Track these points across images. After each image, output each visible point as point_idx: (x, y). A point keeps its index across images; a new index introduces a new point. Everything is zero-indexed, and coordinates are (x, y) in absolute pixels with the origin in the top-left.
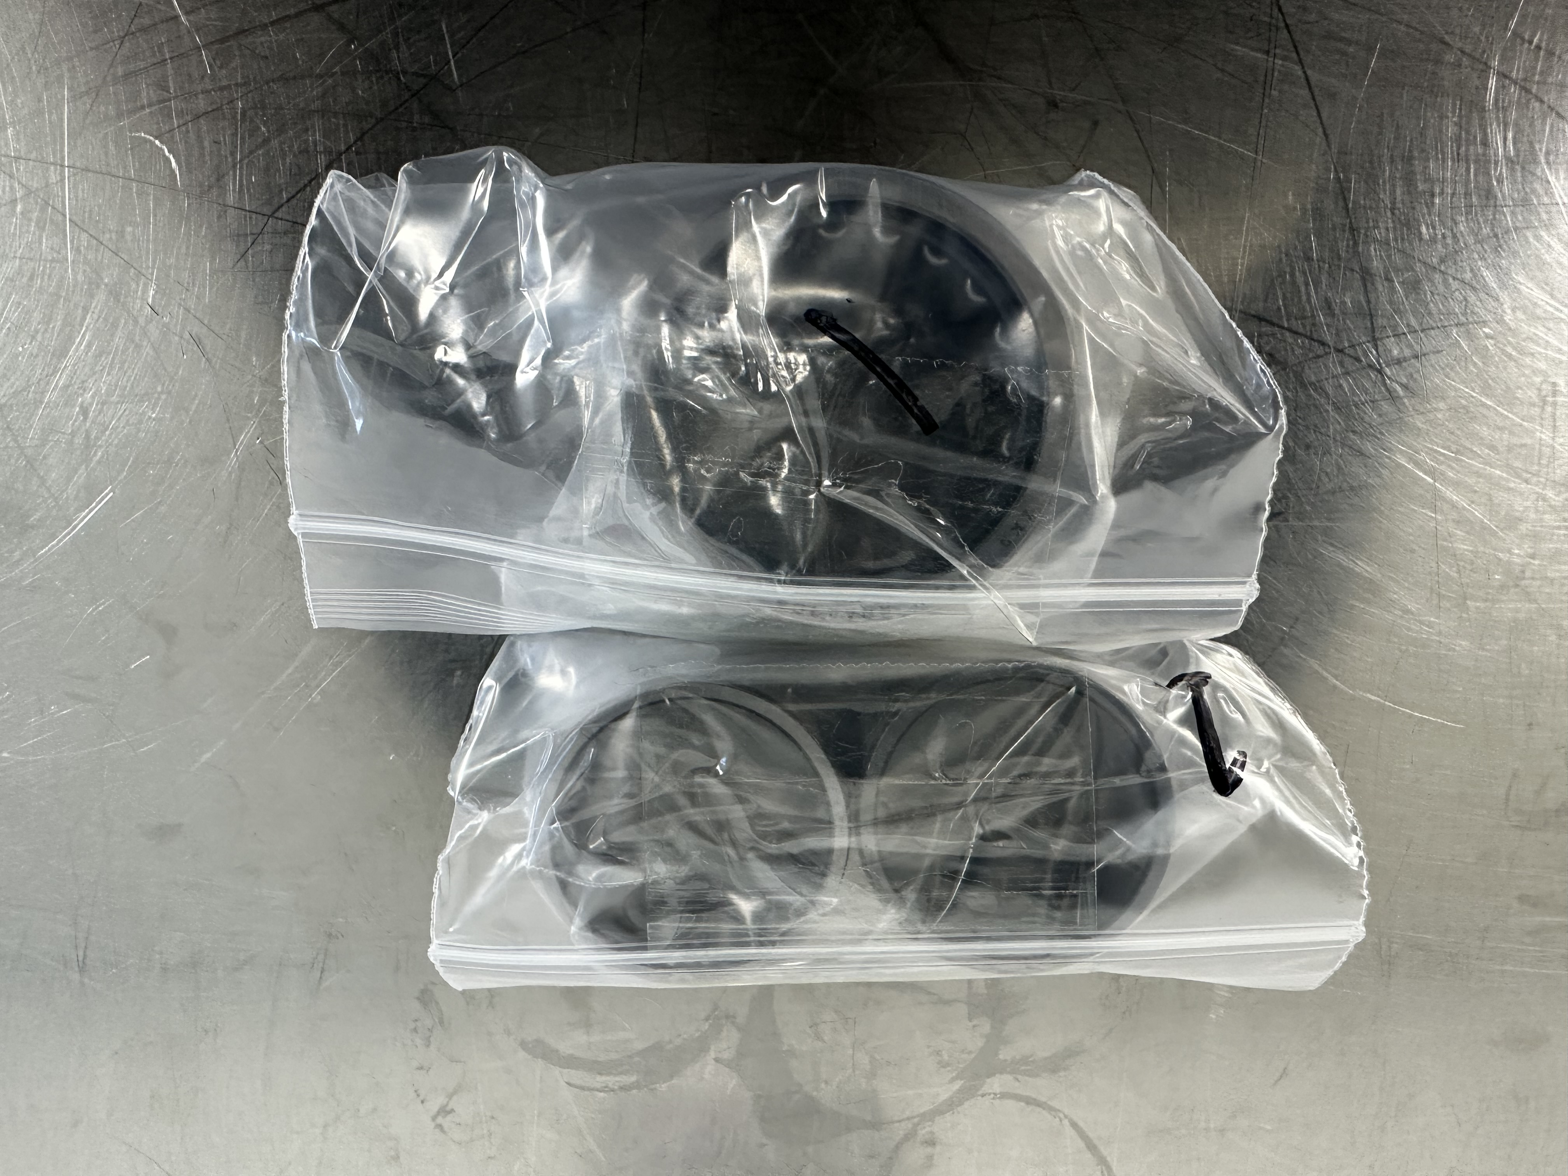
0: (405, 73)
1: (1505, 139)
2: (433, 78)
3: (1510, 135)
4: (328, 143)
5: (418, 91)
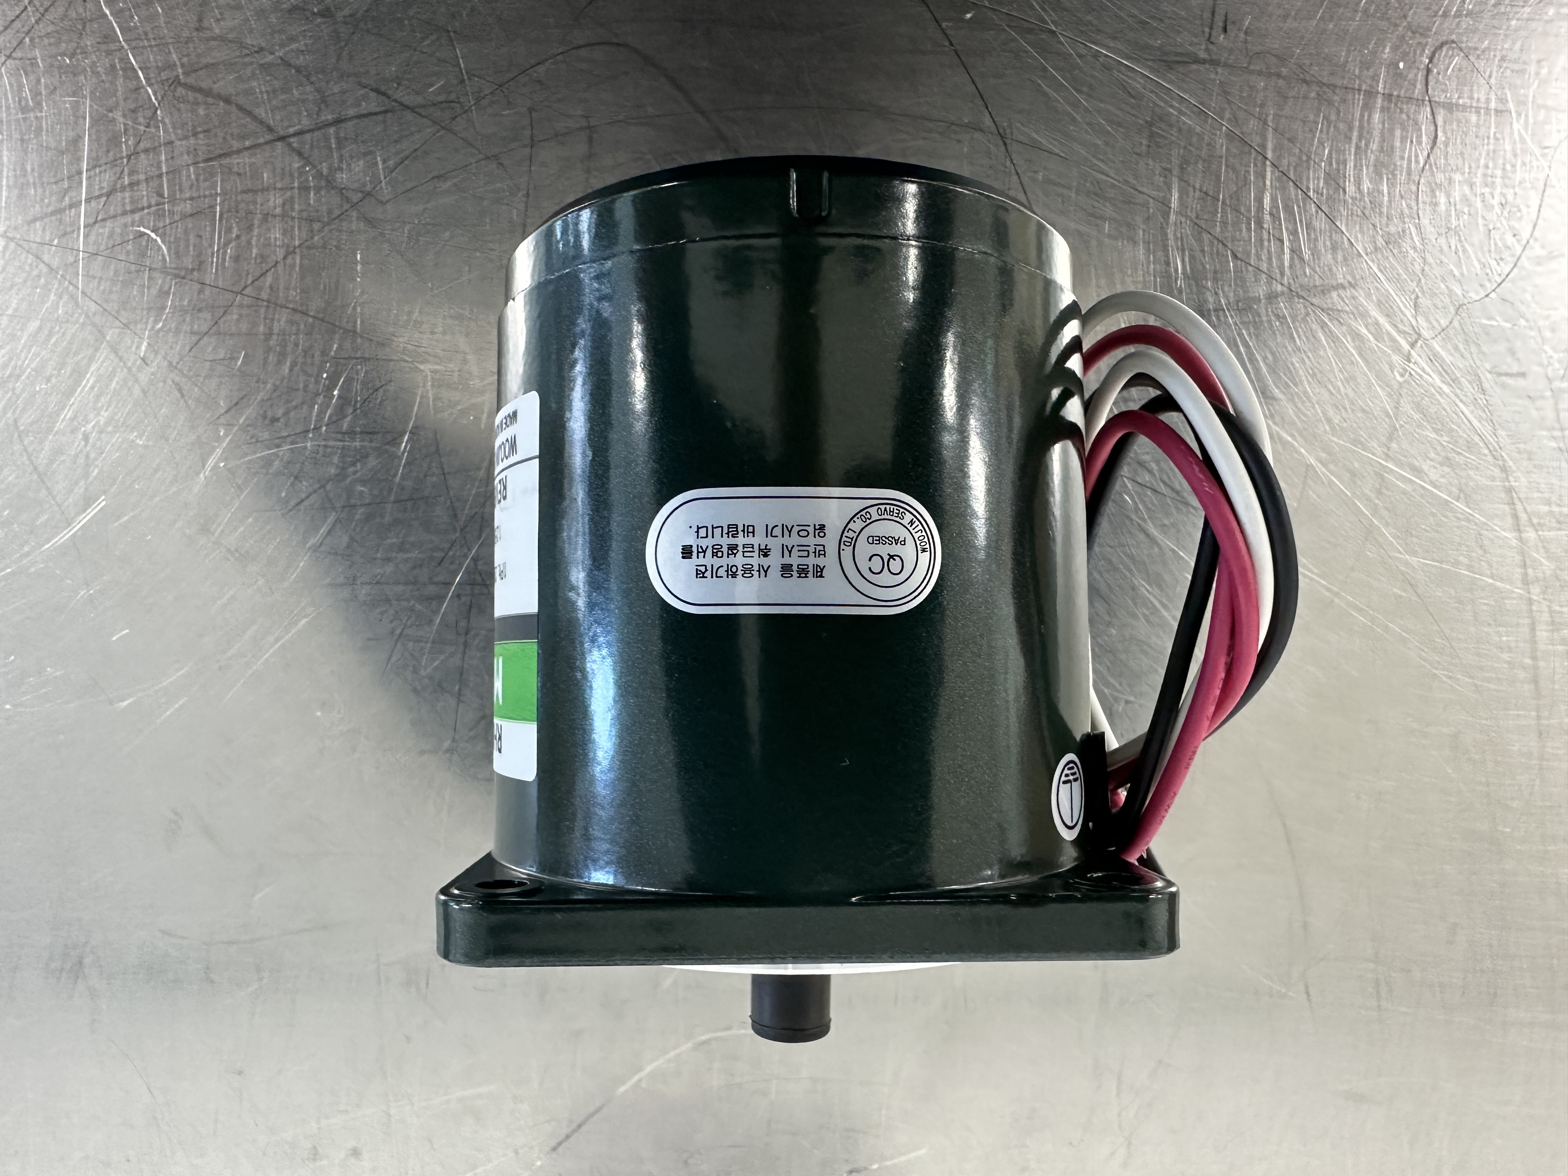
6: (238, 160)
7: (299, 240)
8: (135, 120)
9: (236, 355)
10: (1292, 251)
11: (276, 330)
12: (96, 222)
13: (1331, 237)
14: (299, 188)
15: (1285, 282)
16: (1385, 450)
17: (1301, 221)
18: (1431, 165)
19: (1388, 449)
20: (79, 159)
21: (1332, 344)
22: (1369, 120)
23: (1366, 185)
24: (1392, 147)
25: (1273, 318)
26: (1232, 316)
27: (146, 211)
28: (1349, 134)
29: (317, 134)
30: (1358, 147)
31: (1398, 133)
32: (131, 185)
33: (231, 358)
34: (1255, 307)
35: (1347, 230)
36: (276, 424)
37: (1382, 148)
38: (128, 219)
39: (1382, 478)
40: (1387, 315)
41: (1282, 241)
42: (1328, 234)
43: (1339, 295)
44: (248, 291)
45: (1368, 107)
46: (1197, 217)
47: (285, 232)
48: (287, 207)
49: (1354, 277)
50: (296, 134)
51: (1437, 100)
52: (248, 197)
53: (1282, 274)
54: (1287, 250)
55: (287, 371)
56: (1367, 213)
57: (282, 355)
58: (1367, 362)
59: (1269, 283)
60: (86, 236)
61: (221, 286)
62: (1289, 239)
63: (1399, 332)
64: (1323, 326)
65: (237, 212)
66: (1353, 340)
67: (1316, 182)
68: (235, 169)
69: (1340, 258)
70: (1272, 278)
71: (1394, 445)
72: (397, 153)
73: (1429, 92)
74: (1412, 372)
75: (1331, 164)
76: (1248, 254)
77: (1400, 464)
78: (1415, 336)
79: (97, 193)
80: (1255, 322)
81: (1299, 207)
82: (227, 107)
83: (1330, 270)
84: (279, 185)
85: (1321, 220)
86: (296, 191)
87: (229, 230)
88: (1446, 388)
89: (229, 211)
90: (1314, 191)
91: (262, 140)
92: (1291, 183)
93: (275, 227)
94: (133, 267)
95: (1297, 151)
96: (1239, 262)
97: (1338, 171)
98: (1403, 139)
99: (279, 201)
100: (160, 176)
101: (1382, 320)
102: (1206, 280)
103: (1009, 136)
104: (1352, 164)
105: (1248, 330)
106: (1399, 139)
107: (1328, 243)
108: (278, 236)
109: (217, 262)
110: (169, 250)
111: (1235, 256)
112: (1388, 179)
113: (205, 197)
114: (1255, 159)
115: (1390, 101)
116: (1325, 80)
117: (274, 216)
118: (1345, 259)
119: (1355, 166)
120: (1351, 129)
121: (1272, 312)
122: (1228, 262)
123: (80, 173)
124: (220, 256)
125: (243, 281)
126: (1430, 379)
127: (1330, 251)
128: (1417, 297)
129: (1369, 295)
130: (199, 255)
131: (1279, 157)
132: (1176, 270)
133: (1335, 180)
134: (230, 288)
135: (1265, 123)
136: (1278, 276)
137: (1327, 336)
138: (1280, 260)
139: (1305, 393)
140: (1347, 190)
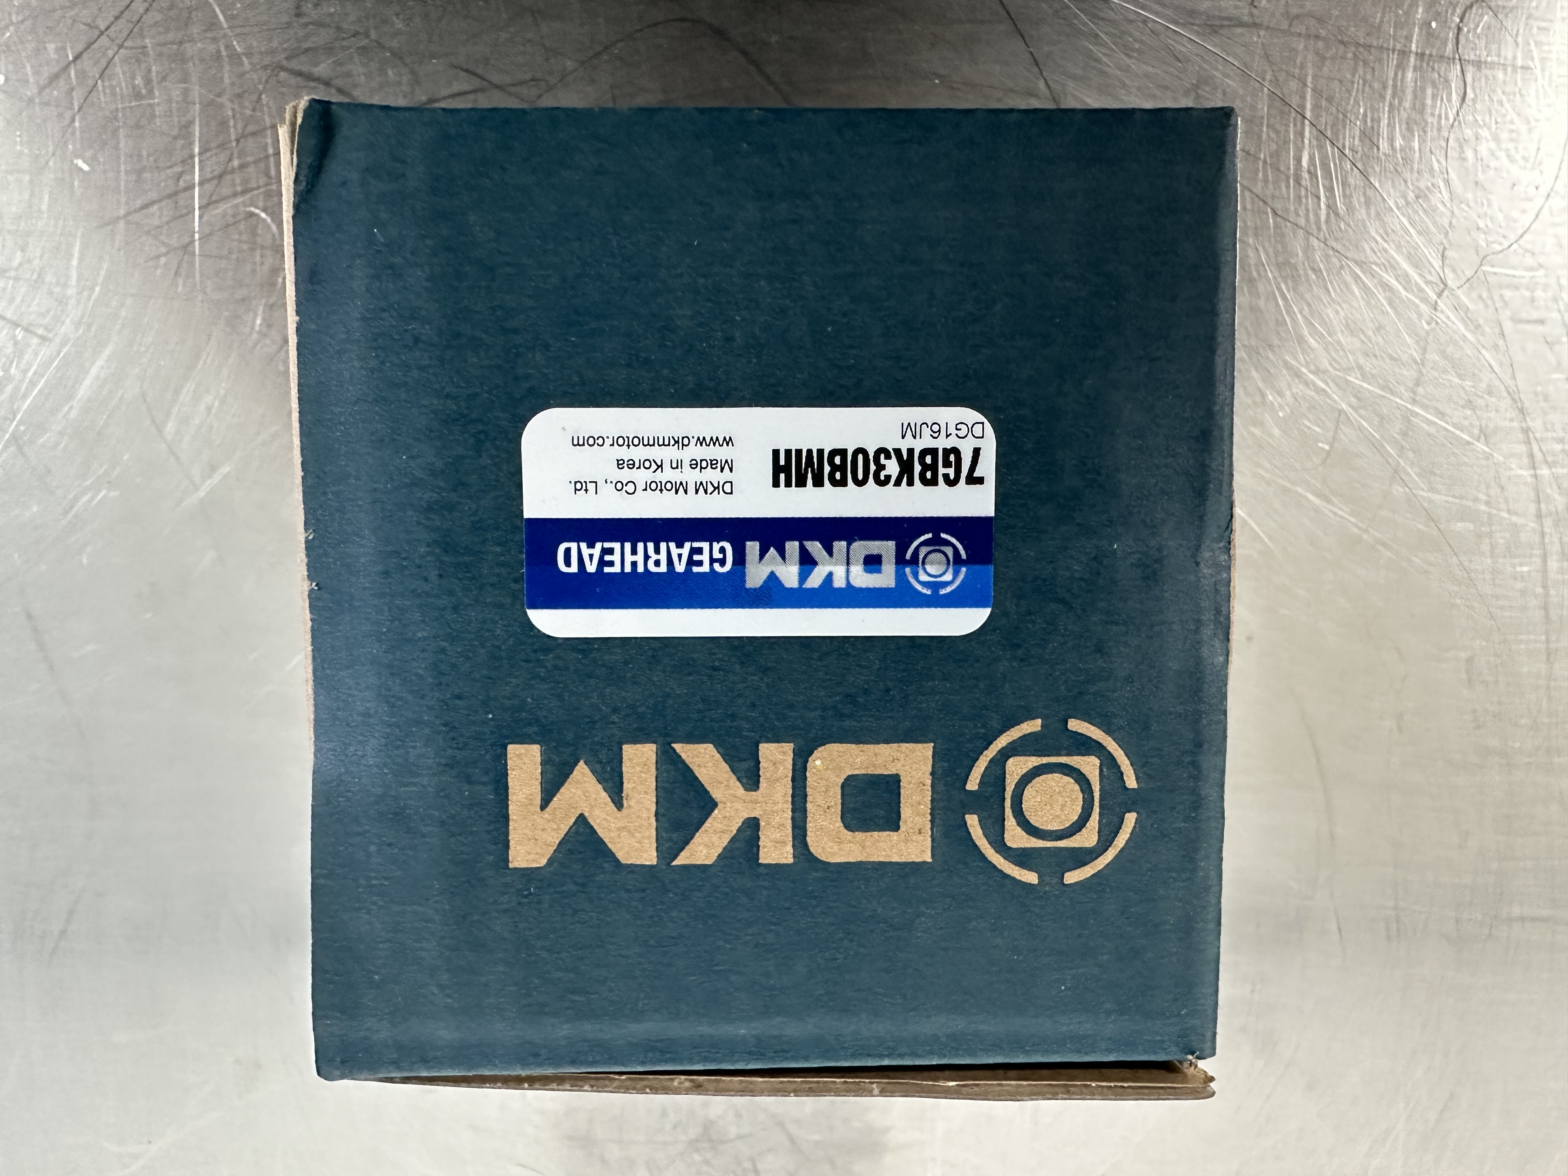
8: (242, 107)
10: (1328, 207)
12: (209, 204)
13: (1364, 194)
15: (1321, 236)
16: (1411, 395)
17: (1337, 177)
18: (1460, 122)
19: (1415, 393)
20: (191, 144)
21: (1364, 296)
22: (1402, 80)
23: (1399, 142)
24: (1424, 105)
25: (1309, 272)
26: (1271, 272)
27: (256, 192)
28: (1383, 93)
30: (1391, 105)
31: (1429, 91)
32: (242, 167)
34: (1293, 261)
35: (1381, 186)
37: (1414, 105)
38: (240, 200)
39: (1409, 421)
40: (1417, 267)
41: (1319, 198)
42: (1362, 190)
43: (1372, 250)
45: (1401, 66)
49: (1385, 232)
51: (1467, 58)
53: (1319, 229)
56: (1399, 170)
58: (1397, 313)
59: (1306, 239)
60: (201, 217)
62: (1326, 195)
63: (1428, 283)
64: (1356, 278)
66: (1384, 291)
67: (1351, 138)
69: (1373, 212)
70: (1309, 233)
71: (1420, 390)
73: (1460, 50)
74: (1439, 321)
75: (1366, 122)
76: (1287, 211)
77: (1424, 407)
78: (1442, 286)
79: (209, 176)
80: (1293, 276)
81: (1335, 164)
82: (328, 91)
83: (1364, 225)
85: (1356, 176)
88: (1469, 336)
90: (1350, 149)
92: (1328, 142)
94: (245, 247)
95: (1334, 110)
96: (1279, 219)
97: (1373, 128)
98: (1434, 97)
100: (267, 156)
101: (1411, 271)
102: (1248, 237)
104: (1386, 122)
105: (1286, 284)
106: (1430, 97)
107: (1362, 199)
111: (1275, 213)
112: (1419, 135)
114: (1295, 119)
115: (1422, 59)
116: (1362, 41)
118: (1378, 214)
119: (1389, 125)
120: (1385, 87)
121: (1309, 265)
122: (1268, 218)
123: (192, 157)
126: (1455, 327)
127: (1364, 206)
128: (1445, 248)
129: (1399, 247)
131: (1317, 116)
133: (1369, 137)
135: (1305, 85)
136: (1315, 232)
137: (1359, 288)
138: (1317, 216)
139: (1339, 343)
140: (1381, 147)
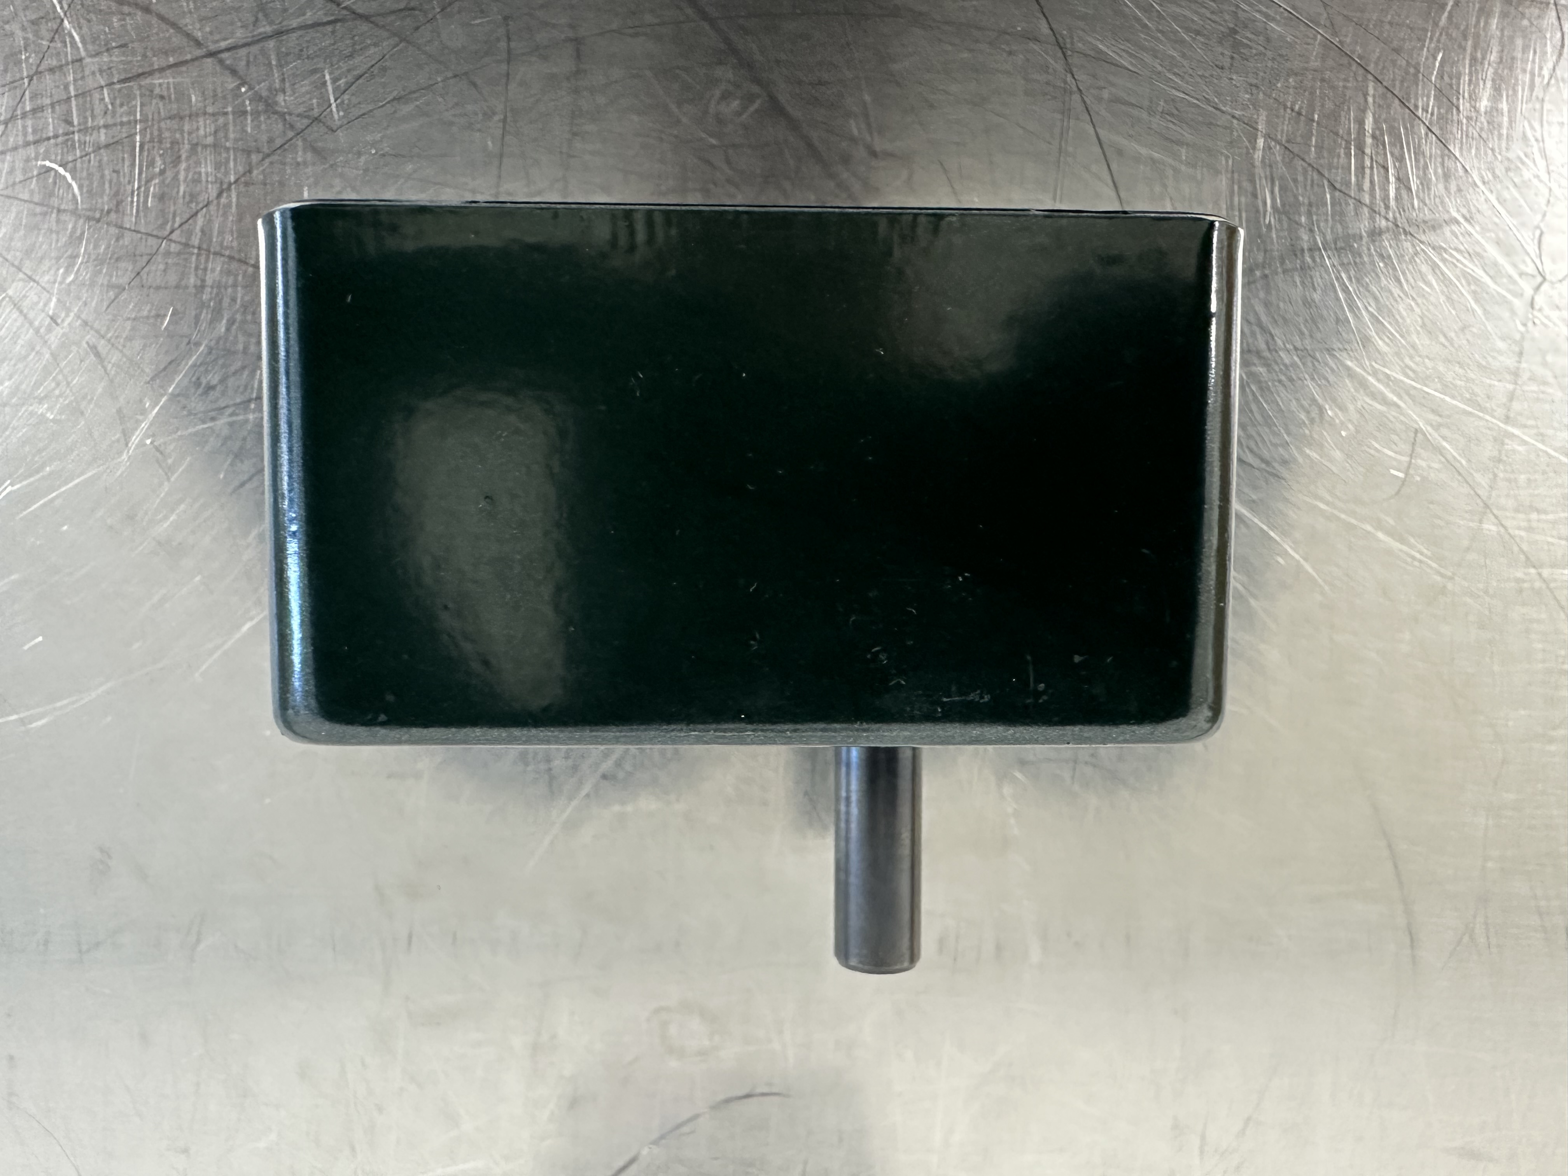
0: (290, 114)
1: (1272, 192)
2: (316, 119)
3: (1277, 189)
4: (219, 175)
5: (303, 131)
6: (161, 81)
7: (235, 174)
8: (36, 34)
9: (162, 312)
10: (1398, 179)
11: (209, 281)
13: (1443, 165)
14: (234, 113)
15: (1391, 215)
16: (1506, 412)
17: (1408, 144)
18: (1557, 80)
19: (1509, 410)
21: (1445, 290)
22: (1486, 28)
23: (1484, 104)
24: (1513, 59)
25: (1376, 258)
26: (1329, 258)
27: (52, 141)
28: (1463, 43)
29: (255, 49)
30: (1473, 59)
31: (1519, 42)
32: (34, 111)
33: (158, 316)
34: (1356, 245)
35: (1462, 154)
36: (212, 393)
37: (1501, 58)
38: (31, 151)
39: (1502, 443)
40: (1508, 255)
41: (1386, 169)
42: (1439, 160)
43: (1453, 233)
44: (174, 236)
45: (1484, 11)
46: (1288, 141)
47: (217, 166)
48: (221, 134)
49: (1469, 211)
50: (228, 49)
52: (174, 124)
53: (1387, 207)
54: (1392, 179)
55: (223, 330)
56: (1484, 135)
57: (217, 313)
59: (1372, 219)
61: (143, 230)
62: (1395, 166)
63: (1523, 274)
64: (1434, 267)
65: (160, 142)
66: (1469, 284)
67: (1425, 99)
68: (157, 91)
69: (1453, 188)
70: (1375, 212)
71: (1516, 406)
72: (349, 71)
74: (1537, 321)
75: (1442, 79)
76: (1348, 184)
77: (1521, 427)
78: (1539, 279)
80: (1355, 263)
81: (1406, 128)
82: (148, 17)
83: (1442, 202)
84: (210, 110)
85: (1431, 143)
86: (231, 117)
87: (151, 164)
89: (152, 141)
90: (1423, 109)
91: (189, 57)
92: (1397, 101)
93: (206, 159)
94: (38, 209)
95: (1404, 63)
96: (1337, 194)
97: (1451, 85)
98: (1525, 49)
99: (211, 129)
100: (69, 98)
101: (1501, 260)
102: (1300, 215)
103: (1068, 46)
104: (1467, 78)
105: (1347, 272)
106: (1520, 49)
107: (1440, 171)
108: (209, 170)
109: (138, 201)
110: (80, 187)
111: (1333, 187)
112: (1507, 96)
113: (122, 124)
114: (1355, 72)
117: (205, 147)
118: (1459, 190)
119: (1470, 81)
120: (1465, 37)
121: (1376, 251)
122: (1325, 192)
124: (142, 194)
125: (170, 224)
127: (1442, 180)
128: (1542, 232)
129: (1484, 230)
130: (117, 194)
131: (1382, 70)
132: (1265, 203)
133: (1447, 96)
134: (155, 233)
135: (1367, 29)
136: (1383, 211)
137: (1438, 280)
138: (1385, 191)
139: (1414, 346)
140: (1461, 108)
